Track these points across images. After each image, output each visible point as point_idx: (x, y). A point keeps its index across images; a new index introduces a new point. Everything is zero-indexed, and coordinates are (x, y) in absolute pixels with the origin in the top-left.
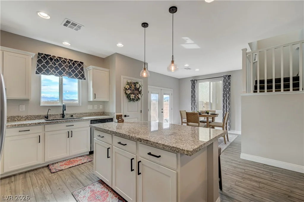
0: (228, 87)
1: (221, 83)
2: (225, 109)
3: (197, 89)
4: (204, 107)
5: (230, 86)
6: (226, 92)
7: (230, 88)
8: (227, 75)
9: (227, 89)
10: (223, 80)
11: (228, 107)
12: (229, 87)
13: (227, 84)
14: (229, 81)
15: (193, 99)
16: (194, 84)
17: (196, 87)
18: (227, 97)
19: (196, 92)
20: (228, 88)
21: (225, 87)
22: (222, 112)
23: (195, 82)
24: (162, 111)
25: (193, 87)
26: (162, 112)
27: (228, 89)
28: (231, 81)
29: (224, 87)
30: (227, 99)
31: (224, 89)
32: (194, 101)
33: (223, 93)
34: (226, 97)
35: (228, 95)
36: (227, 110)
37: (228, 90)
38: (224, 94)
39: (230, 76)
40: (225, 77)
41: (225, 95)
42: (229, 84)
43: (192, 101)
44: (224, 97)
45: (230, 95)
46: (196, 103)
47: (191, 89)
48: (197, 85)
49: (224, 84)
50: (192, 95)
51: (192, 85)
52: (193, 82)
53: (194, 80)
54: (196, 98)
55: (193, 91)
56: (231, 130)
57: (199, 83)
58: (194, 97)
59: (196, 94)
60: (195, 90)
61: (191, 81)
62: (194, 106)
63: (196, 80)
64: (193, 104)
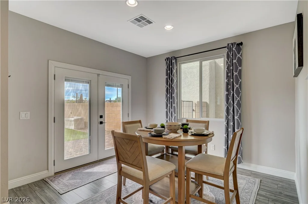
0: (237, 68)
1: (221, 62)
2: (230, 117)
3: (177, 77)
4: (193, 110)
5: (240, 66)
6: (232, 80)
7: (240, 70)
8: (235, 43)
9: (235, 74)
10: (225, 54)
11: (238, 111)
12: (240, 68)
13: (234, 61)
14: (239, 55)
15: (168, 95)
16: (171, 67)
17: (175, 71)
18: (235, 89)
19: (175, 81)
20: (236, 72)
21: (231, 68)
22: (225, 123)
23: (174, 61)
24: (101, 120)
25: (168, 72)
26: (101, 123)
27: (236, 73)
28: (244, 55)
29: (228, 68)
30: (235, 95)
31: (227, 73)
32: (171, 100)
33: (226, 81)
34: (233, 91)
35: (237, 86)
36: (236, 117)
37: (236, 75)
38: (228, 84)
39: (241, 44)
40: (229, 47)
41: (229, 87)
42: (240, 61)
43: (167, 100)
44: (228, 90)
45: (240, 86)
46: (174, 104)
47: (166, 77)
48: (176, 68)
49: (227, 62)
50: (166, 87)
51: (167, 67)
52: (168, 62)
53: (170, 57)
54: (174, 94)
55: (169, 80)
56: (243, 163)
57: (179, 63)
58: (170, 91)
59: (174, 85)
60: (174, 78)
61: (166, 60)
62: (170, 109)
63: (175, 58)
64: (169, 105)
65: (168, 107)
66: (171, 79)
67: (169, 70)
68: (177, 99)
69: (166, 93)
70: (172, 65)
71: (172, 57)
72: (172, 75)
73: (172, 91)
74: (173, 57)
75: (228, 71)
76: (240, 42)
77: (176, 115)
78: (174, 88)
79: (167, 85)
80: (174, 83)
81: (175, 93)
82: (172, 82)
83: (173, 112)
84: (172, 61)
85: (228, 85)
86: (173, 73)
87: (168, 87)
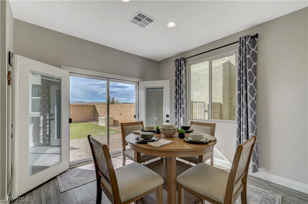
0: (251, 64)
1: (233, 59)
2: (243, 119)
3: (186, 78)
4: (206, 111)
5: (255, 61)
6: (244, 78)
7: (255, 67)
8: (248, 36)
9: (249, 70)
10: (237, 50)
11: (252, 113)
12: (255, 64)
13: (247, 56)
14: (253, 50)
15: (177, 97)
16: (179, 68)
17: (183, 72)
18: (248, 88)
19: (184, 82)
20: (250, 68)
21: (244, 64)
22: (237, 126)
23: (182, 62)
25: (177, 73)
27: (251, 70)
28: (260, 49)
29: (240, 65)
30: (249, 94)
31: (240, 70)
32: (180, 101)
33: (238, 79)
34: (246, 90)
35: (252, 84)
36: (250, 120)
37: (250, 72)
39: (257, 36)
40: (241, 42)
41: (242, 85)
42: (255, 56)
43: (176, 101)
44: (240, 89)
45: (255, 84)
46: (183, 105)
47: (176, 78)
48: (185, 69)
49: (239, 58)
50: (176, 88)
51: (176, 69)
52: (177, 64)
53: (179, 59)
54: (182, 95)
55: (178, 81)
56: (259, 171)
57: (188, 64)
58: (179, 92)
59: (182, 86)
60: (182, 79)
61: (176, 62)
62: (180, 110)
63: (184, 59)
64: (178, 106)
65: (177, 108)
66: (179, 80)
67: (178, 72)
68: (186, 100)
69: (176, 95)
70: (180, 66)
71: (180, 59)
72: (180, 76)
73: (181, 92)
74: (182, 58)
75: (240, 67)
76: (256, 34)
77: (185, 116)
78: (183, 89)
79: (176, 86)
80: (183, 84)
81: (184, 94)
82: (180, 84)
83: (182, 113)
84: (180, 62)
85: (240, 83)
86: (182, 74)
87: (177, 88)
